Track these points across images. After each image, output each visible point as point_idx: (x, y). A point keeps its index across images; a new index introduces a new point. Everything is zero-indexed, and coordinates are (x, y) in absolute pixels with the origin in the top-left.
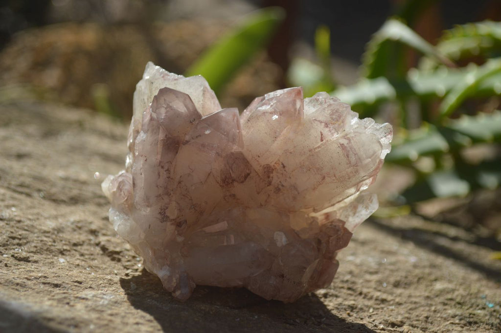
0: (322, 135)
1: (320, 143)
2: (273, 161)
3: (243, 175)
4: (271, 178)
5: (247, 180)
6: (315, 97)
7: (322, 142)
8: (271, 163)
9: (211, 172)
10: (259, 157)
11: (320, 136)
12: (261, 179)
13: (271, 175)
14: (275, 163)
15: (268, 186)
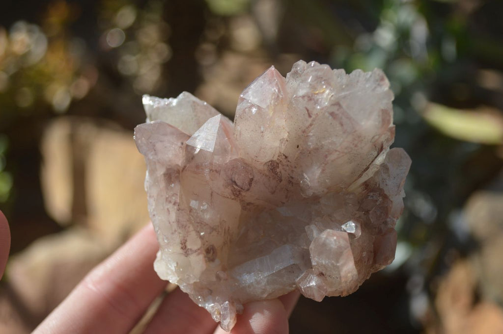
0: (308, 111)
1: (310, 120)
2: (274, 155)
3: (247, 182)
4: (279, 174)
5: (253, 185)
6: (293, 70)
7: (312, 119)
8: (273, 157)
9: (212, 193)
10: (257, 157)
11: (307, 112)
12: (270, 177)
13: (278, 170)
14: (279, 156)
15: (280, 182)
